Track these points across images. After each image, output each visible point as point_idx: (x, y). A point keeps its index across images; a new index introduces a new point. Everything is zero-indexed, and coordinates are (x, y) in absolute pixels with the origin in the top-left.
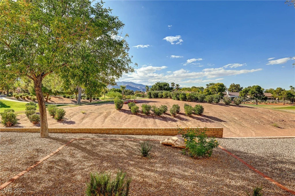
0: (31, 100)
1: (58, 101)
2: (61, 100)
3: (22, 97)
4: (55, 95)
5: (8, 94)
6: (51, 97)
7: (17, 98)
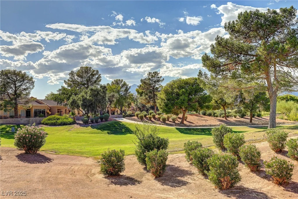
0: (160, 121)
1: (199, 122)
2: (202, 120)
3: (147, 116)
4: (196, 111)
5: (121, 114)
6: (187, 115)
7: (141, 119)
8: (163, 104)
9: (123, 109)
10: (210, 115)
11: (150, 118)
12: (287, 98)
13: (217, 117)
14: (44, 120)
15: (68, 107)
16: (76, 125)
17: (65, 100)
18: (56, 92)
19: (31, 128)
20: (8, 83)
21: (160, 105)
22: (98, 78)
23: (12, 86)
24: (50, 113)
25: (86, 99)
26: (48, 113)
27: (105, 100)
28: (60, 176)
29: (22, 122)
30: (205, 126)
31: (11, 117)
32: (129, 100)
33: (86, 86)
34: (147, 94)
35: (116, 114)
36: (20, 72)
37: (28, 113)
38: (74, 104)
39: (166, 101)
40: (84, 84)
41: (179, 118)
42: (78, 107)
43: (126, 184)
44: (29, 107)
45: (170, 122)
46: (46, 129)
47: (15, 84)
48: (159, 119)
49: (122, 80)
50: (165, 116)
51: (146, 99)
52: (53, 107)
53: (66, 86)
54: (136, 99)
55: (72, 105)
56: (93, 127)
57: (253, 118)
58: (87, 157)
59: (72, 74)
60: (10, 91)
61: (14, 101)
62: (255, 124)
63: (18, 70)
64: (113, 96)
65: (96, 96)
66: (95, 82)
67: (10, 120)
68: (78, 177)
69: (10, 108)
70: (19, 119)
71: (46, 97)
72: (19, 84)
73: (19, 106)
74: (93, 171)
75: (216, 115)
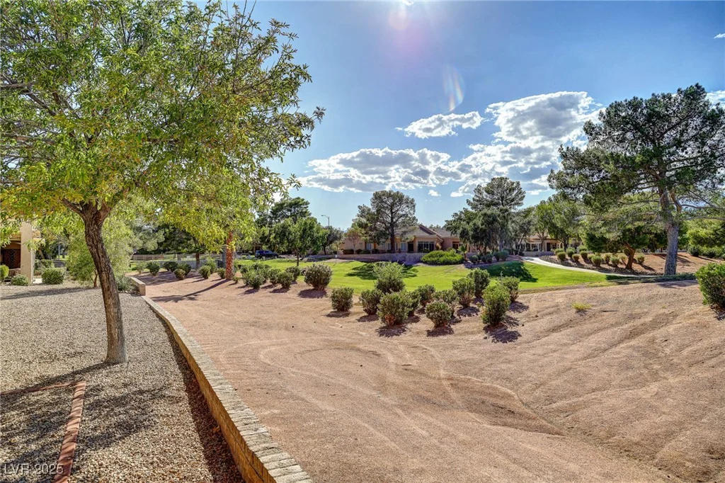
0: (592, 264)
3: (573, 255)
7: (562, 259)
11: (578, 258)
14: (426, 256)
16: (461, 265)
22: (519, 194)
24: (440, 247)
36: (397, 192)
37: (411, 247)
44: (414, 237)
45: (609, 265)
47: (392, 209)
48: (589, 261)
52: (446, 238)
59: (479, 190)
60: (385, 218)
61: (390, 232)
65: (492, 223)
72: (396, 209)
73: (397, 237)
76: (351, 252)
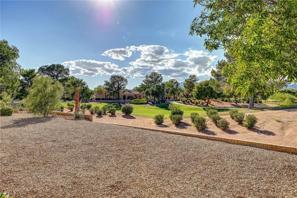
0: (195, 104)
1: (218, 105)
2: (220, 104)
3: (187, 101)
4: (216, 98)
5: (174, 99)
6: (211, 101)
7: (184, 102)
8: (196, 94)
9: (175, 96)
10: (226, 101)
11: (189, 102)
12: (285, 91)
13: (231, 102)
14: (132, 101)
15: (145, 95)
16: (148, 104)
17: (143, 91)
18: (138, 87)
19: (128, 105)
20: (115, 82)
21: (194, 95)
22: (161, 78)
23: (117, 83)
24: (135, 98)
25: (154, 90)
26: (134, 98)
27: (164, 91)
28: (139, 123)
29: (122, 102)
30: (221, 107)
31: (116, 99)
32: (178, 91)
33: (154, 83)
34: (188, 88)
35: (171, 99)
36: (121, 76)
37: (124, 98)
38: (147, 93)
39: (197, 92)
40: (153, 82)
41: (206, 102)
42: (150, 95)
43: (163, 127)
44: (125, 94)
45: (200, 104)
46: (133, 106)
47: (118, 83)
48: (193, 103)
49: (175, 80)
50: (198, 101)
51: (188, 91)
52: (137, 94)
53: (144, 83)
54: (183, 91)
55: (146, 94)
56: (157, 106)
57: (254, 104)
58: (151, 118)
59: (147, 77)
60: (116, 86)
61: (118, 91)
62: (255, 108)
63: (120, 75)
64: (169, 89)
65: (159, 89)
66: (159, 81)
67: (116, 101)
68: (146, 124)
69: (116, 95)
70: (120, 100)
71: (133, 89)
72: (120, 82)
73: (120, 94)
74: (152, 123)
75: (230, 101)
76: (99, 99)
